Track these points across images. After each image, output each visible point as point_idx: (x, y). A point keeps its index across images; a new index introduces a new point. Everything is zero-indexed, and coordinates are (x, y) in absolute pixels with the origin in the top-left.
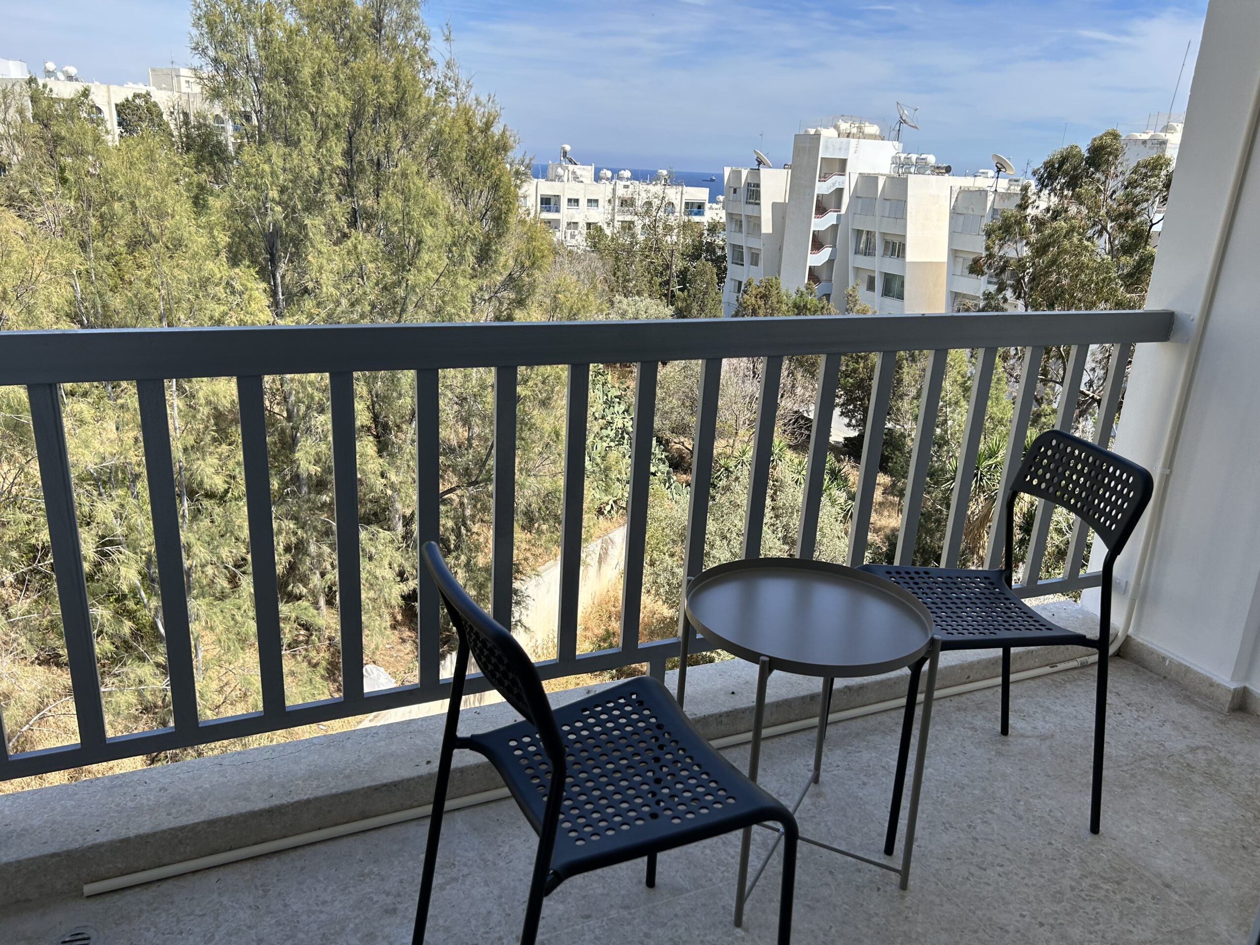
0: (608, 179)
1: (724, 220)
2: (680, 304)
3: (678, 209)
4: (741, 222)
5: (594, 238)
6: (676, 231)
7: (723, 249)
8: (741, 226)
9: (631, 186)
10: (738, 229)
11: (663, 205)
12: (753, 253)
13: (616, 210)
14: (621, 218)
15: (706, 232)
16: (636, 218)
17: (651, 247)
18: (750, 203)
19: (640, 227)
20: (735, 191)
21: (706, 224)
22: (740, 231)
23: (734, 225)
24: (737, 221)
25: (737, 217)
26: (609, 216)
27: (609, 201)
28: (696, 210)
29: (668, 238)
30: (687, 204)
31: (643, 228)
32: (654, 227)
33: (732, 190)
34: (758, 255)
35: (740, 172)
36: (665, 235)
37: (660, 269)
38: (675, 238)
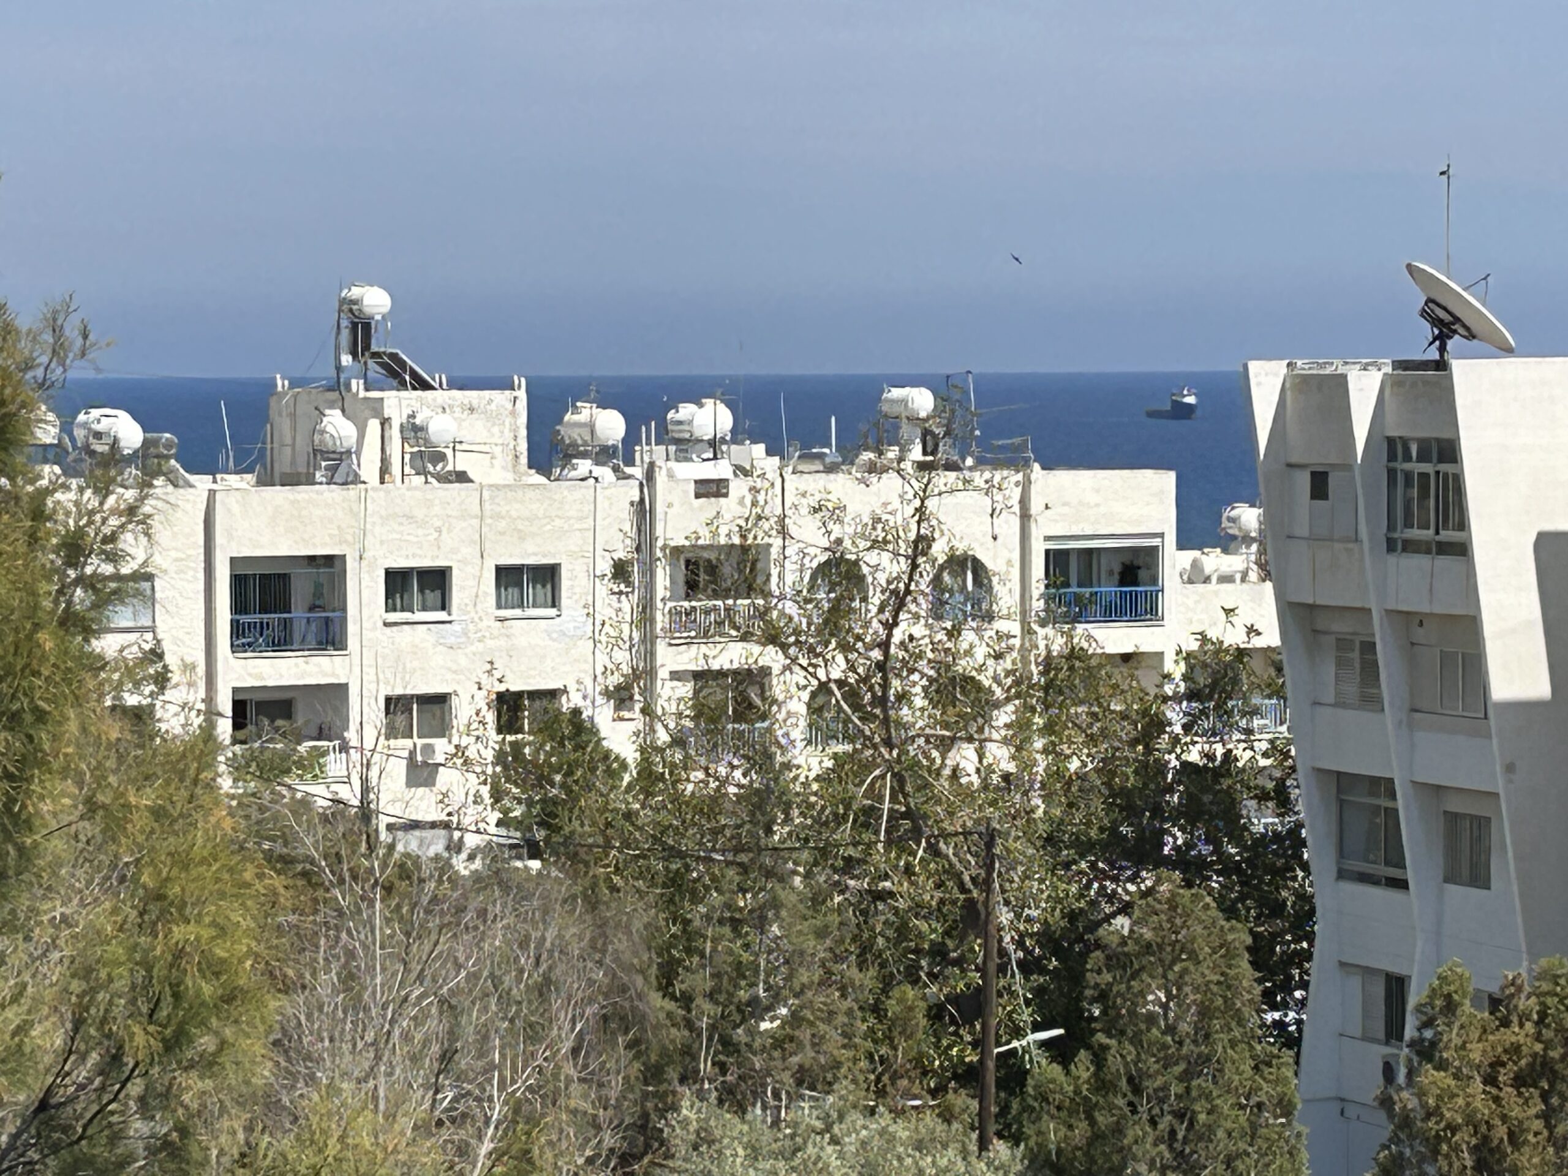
0: (604, 454)
1: (1271, 637)
2: (1053, 1133)
3: (1006, 596)
4: (1369, 647)
5: (543, 780)
6: (1004, 716)
7: (1281, 799)
8: (1370, 671)
9: (738, 488)
10: (1352, 689)
11: (924, 583)
12: (1452, 819)
13: (661, 620)
14: (690, 658)
15: (1175, 716)
16: (772, 658)
17: (869, 815)
18: (1410, 547)
19: (798, 706)
20: (1320, 485)
21: (1177, 669)
22: (1371, 700)
23: (1329, 670)
24: (1343, 644)
25: (1341, 627)
26: (622, 656)
27: (620, 571)
28: (1109, 589)
29: (965, 757)
30: (1056, 560)
31: (815, 709)
32: (881, 701)
33: (1304, 481)
34: (1481, 825)
35: (1340, 383)
36: (946, 745)
37: (930, 930)
38: (1001, 757)
